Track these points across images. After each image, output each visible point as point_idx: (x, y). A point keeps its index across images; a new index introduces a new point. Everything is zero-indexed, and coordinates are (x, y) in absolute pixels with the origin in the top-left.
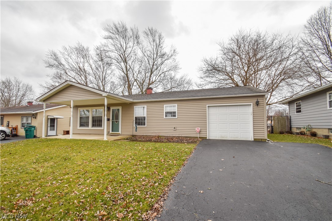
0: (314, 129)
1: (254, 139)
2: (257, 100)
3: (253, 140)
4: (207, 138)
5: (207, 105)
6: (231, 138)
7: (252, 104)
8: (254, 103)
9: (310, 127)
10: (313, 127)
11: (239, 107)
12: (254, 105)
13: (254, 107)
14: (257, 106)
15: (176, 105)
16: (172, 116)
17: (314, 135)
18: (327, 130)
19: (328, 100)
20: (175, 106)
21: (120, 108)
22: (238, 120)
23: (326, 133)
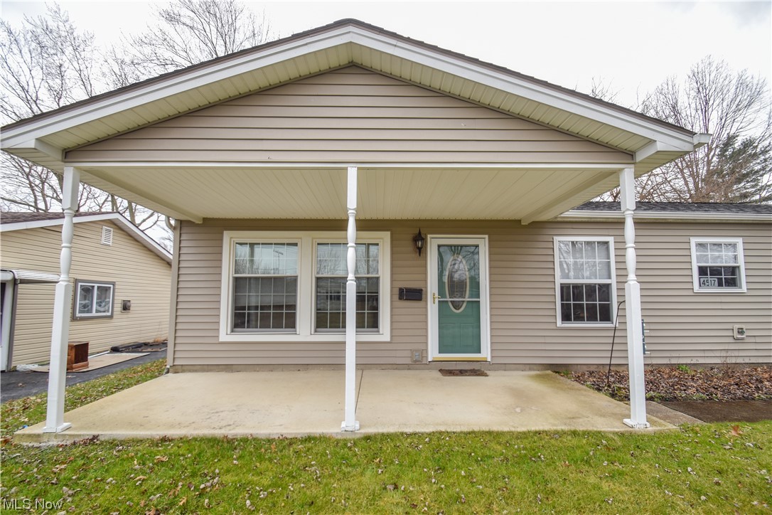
15: (739, 241)
16: (720, 285)
20: (734, 246)
21: (483, 243)
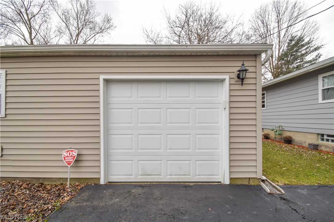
0: (288, 132)
1: (231, 179)
2: (243, 65)
3: (227, 182)
4: (102, 182)
5: (102, 77)
6: (171, 175)
7: (227, 77)
8: (234, 76)
9: (281, 129)
10: (286, 129)
11: (192, 86)
12: (233, 82)
13: (233, 87)
14: (242, 84)
15: (3, 73)
17: (289, 141)
18: (316, 136)
19: (320, 88)
22: (188, 123)
23: (314, 140)
